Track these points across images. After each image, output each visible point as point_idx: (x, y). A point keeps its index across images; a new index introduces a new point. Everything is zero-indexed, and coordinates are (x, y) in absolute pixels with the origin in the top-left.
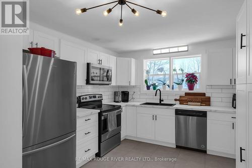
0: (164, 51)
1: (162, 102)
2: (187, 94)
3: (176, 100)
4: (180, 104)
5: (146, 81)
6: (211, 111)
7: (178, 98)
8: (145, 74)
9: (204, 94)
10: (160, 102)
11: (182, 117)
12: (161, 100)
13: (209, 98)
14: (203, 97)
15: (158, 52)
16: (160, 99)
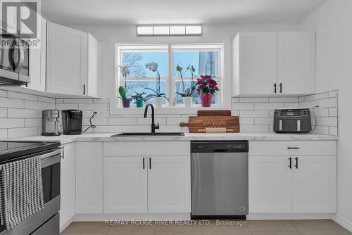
0: (158, 30)
1: (156, 131)
2: (201, 113)
3: (182, 125)
4: (190, 132)
5: (121, 90)
6: (255, 139)
7: (186, 121)
8: (119, 74)
9: (228, 113)
10: (153, 131)
12: (154, 127)
13: (237, 119)
14: (227, 118)
15: (148, 31)
16: (153, 124)
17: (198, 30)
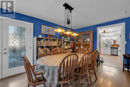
2: (113, 44)
3: (111, 46)
5: (103, 42)
6: (119, 48)
9: (118, 45)
11: (112, 49)
15: (106, 35)
17: (113, 35)
